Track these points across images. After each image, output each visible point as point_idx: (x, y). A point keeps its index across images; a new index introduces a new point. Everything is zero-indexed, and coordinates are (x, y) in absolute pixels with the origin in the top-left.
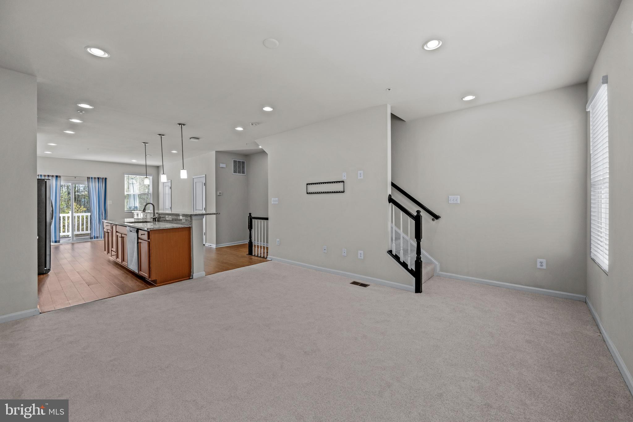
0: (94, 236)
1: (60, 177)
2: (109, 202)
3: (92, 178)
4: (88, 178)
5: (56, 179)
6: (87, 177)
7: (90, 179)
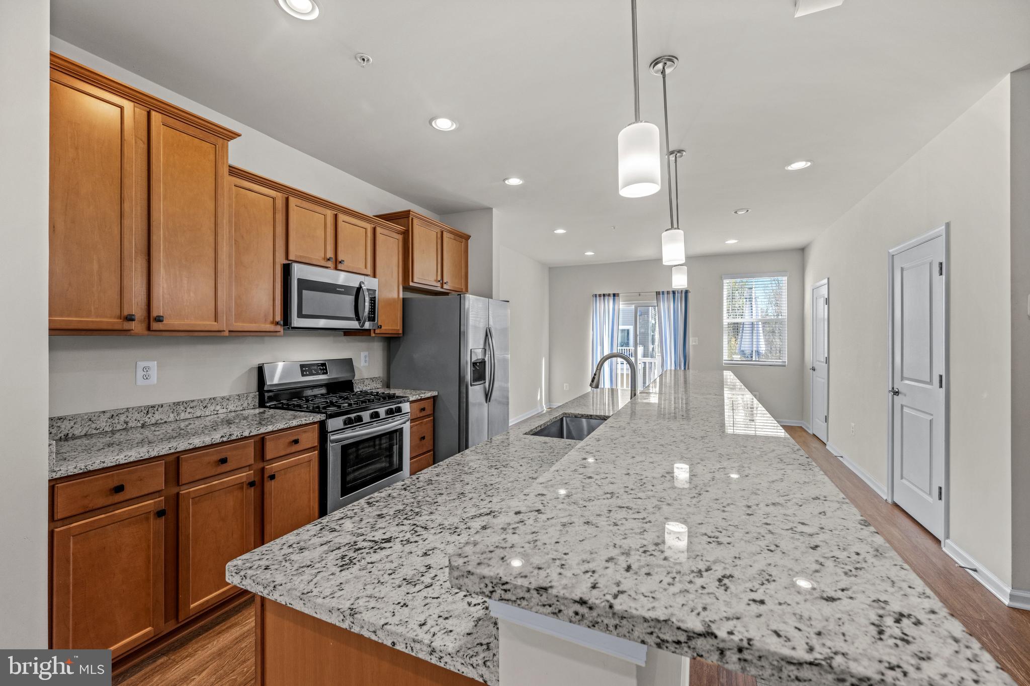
1: (618, 295)
2: (692, 341)
3: (663, 293)
4: (658, 293)
5: (614, 300)
6: (656, 293)
7: (660, 294)
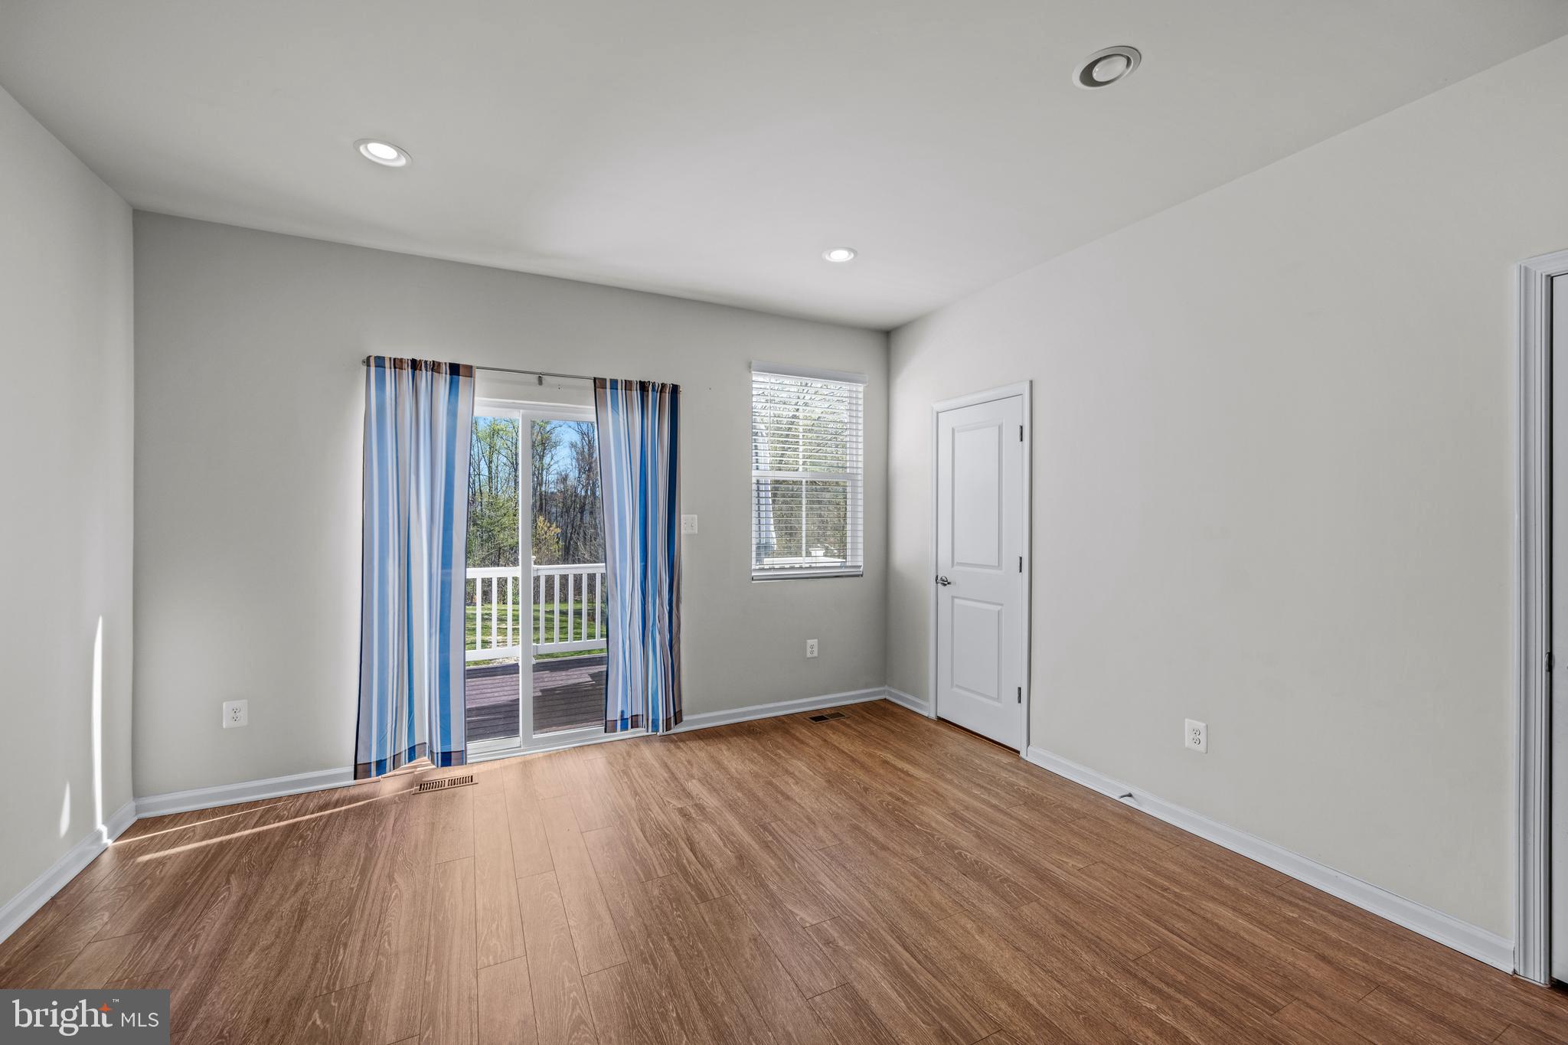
0: (622, 712)
1: (469, 371)
2: (687, 523)
3: (614, 383)
4: (599, 383)
5: (453, 387)
6: (595, 379)
7: (605, 386)
